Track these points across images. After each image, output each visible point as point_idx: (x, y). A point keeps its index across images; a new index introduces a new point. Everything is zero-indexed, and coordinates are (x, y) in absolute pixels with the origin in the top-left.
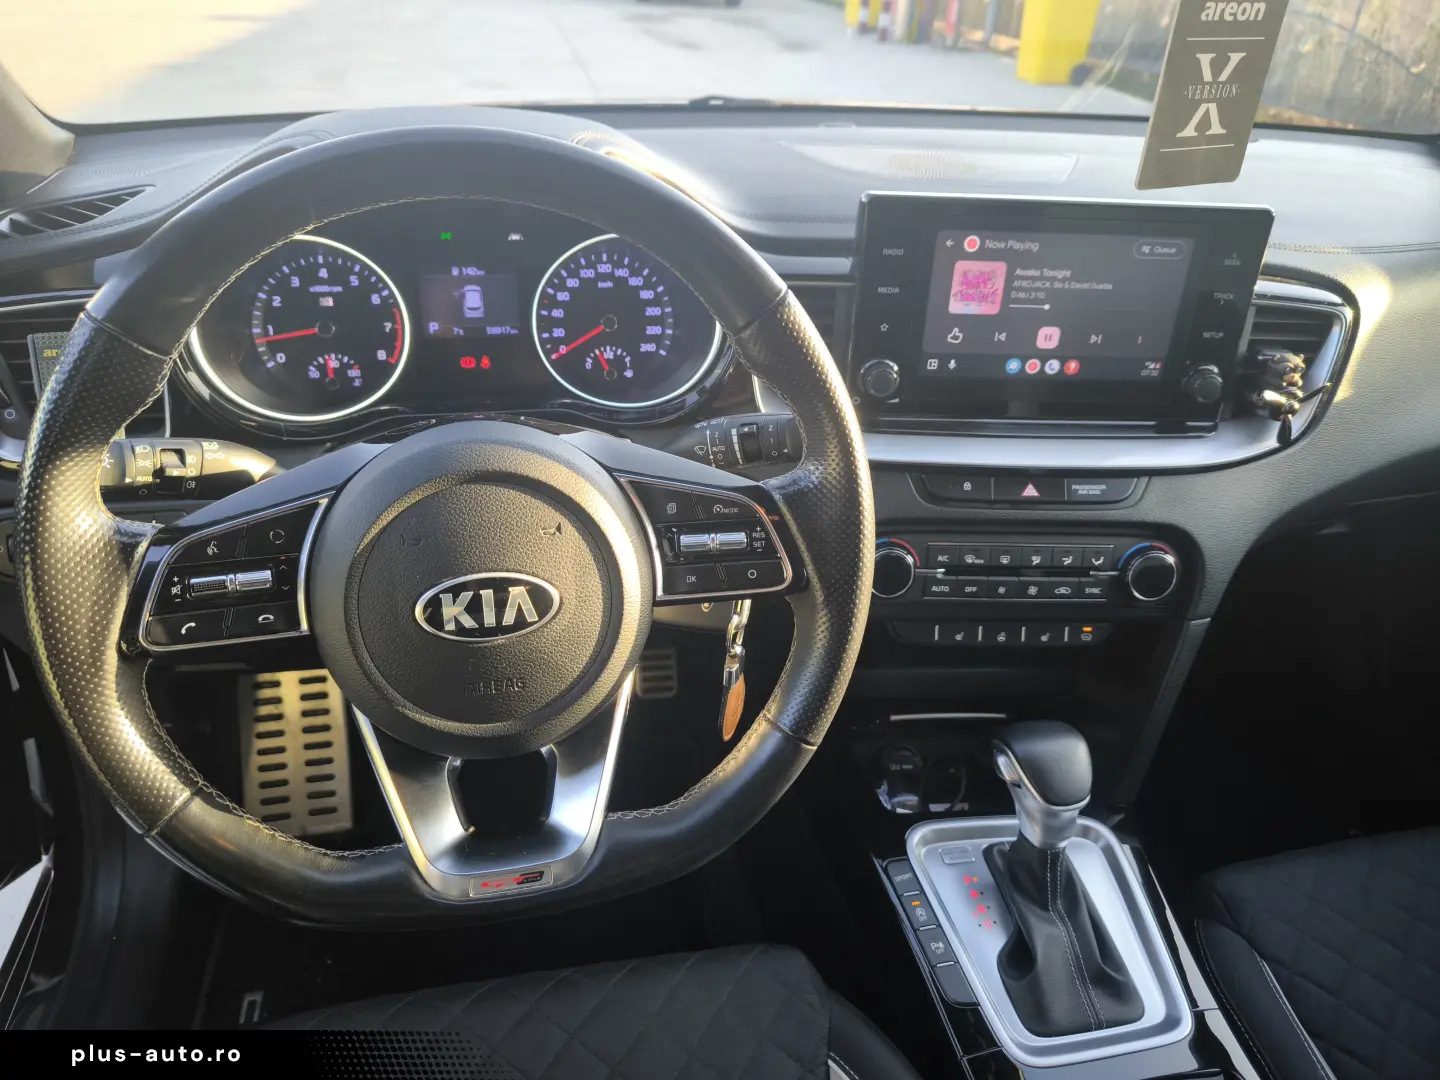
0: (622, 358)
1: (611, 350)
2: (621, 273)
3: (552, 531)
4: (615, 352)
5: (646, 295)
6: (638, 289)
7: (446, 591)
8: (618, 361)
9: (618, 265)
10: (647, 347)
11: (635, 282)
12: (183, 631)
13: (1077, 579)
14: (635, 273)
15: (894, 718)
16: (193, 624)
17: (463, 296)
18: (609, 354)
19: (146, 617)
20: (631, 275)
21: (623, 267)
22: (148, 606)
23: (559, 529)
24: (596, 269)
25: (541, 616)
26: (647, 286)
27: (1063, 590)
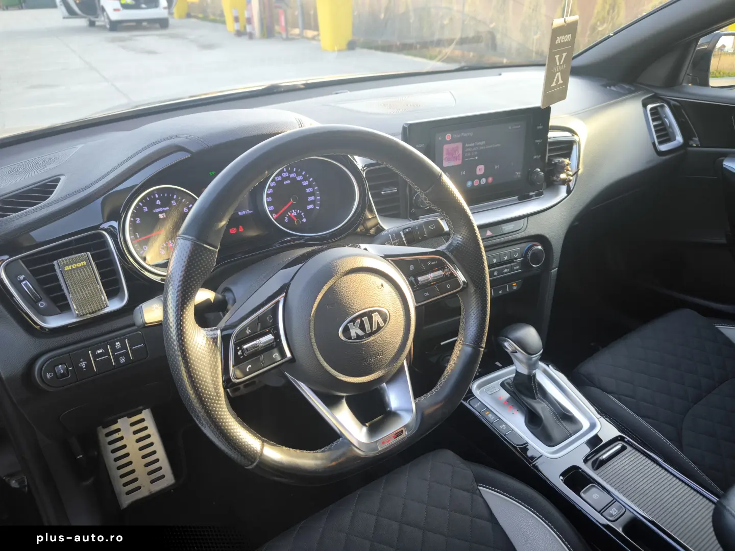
0: (300, 214)
1: (295, 211)
2: (292, 175)
3: (380, 287)
4: (297, 212)
5: (305, 183)
6: (301, 181)
7: (349, 322)
8: (299, 216)
9: (290, 172)
10: (310, 207)
11: (299, 178)
12: (248, 370)
13: (510, 265)
14: (298, 175)
15: (442, 344)
16: (250, 366)
18: (294, 214)
19: (231, 368)
20: (297, 175)
21: (293, 172)
22: (231, 363)
23: (382, 285)
24: (281, 176)
25: (385, 323)
26: (304, 180)
27: (506, 271)
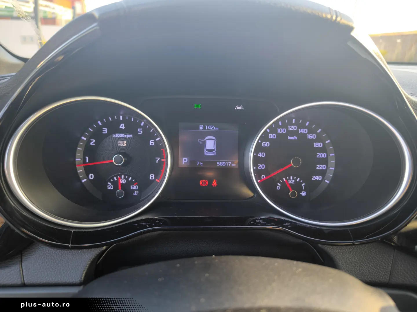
0: (299, 184)
1: (293, 179)
2: (302, 131)
4: (296, 180)
5: (317, 145)
6: (313, 141)
9: (302, 126)
10: (317, 178)
11: (311, 137)
17: (205, 143)
18: (291, 181)
20: (309, 133)
21: (305, 127)
24: (287, 128)
26: (318, 140)
